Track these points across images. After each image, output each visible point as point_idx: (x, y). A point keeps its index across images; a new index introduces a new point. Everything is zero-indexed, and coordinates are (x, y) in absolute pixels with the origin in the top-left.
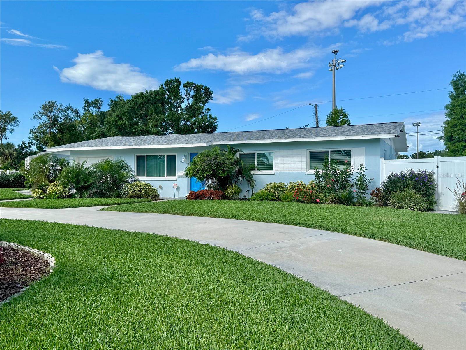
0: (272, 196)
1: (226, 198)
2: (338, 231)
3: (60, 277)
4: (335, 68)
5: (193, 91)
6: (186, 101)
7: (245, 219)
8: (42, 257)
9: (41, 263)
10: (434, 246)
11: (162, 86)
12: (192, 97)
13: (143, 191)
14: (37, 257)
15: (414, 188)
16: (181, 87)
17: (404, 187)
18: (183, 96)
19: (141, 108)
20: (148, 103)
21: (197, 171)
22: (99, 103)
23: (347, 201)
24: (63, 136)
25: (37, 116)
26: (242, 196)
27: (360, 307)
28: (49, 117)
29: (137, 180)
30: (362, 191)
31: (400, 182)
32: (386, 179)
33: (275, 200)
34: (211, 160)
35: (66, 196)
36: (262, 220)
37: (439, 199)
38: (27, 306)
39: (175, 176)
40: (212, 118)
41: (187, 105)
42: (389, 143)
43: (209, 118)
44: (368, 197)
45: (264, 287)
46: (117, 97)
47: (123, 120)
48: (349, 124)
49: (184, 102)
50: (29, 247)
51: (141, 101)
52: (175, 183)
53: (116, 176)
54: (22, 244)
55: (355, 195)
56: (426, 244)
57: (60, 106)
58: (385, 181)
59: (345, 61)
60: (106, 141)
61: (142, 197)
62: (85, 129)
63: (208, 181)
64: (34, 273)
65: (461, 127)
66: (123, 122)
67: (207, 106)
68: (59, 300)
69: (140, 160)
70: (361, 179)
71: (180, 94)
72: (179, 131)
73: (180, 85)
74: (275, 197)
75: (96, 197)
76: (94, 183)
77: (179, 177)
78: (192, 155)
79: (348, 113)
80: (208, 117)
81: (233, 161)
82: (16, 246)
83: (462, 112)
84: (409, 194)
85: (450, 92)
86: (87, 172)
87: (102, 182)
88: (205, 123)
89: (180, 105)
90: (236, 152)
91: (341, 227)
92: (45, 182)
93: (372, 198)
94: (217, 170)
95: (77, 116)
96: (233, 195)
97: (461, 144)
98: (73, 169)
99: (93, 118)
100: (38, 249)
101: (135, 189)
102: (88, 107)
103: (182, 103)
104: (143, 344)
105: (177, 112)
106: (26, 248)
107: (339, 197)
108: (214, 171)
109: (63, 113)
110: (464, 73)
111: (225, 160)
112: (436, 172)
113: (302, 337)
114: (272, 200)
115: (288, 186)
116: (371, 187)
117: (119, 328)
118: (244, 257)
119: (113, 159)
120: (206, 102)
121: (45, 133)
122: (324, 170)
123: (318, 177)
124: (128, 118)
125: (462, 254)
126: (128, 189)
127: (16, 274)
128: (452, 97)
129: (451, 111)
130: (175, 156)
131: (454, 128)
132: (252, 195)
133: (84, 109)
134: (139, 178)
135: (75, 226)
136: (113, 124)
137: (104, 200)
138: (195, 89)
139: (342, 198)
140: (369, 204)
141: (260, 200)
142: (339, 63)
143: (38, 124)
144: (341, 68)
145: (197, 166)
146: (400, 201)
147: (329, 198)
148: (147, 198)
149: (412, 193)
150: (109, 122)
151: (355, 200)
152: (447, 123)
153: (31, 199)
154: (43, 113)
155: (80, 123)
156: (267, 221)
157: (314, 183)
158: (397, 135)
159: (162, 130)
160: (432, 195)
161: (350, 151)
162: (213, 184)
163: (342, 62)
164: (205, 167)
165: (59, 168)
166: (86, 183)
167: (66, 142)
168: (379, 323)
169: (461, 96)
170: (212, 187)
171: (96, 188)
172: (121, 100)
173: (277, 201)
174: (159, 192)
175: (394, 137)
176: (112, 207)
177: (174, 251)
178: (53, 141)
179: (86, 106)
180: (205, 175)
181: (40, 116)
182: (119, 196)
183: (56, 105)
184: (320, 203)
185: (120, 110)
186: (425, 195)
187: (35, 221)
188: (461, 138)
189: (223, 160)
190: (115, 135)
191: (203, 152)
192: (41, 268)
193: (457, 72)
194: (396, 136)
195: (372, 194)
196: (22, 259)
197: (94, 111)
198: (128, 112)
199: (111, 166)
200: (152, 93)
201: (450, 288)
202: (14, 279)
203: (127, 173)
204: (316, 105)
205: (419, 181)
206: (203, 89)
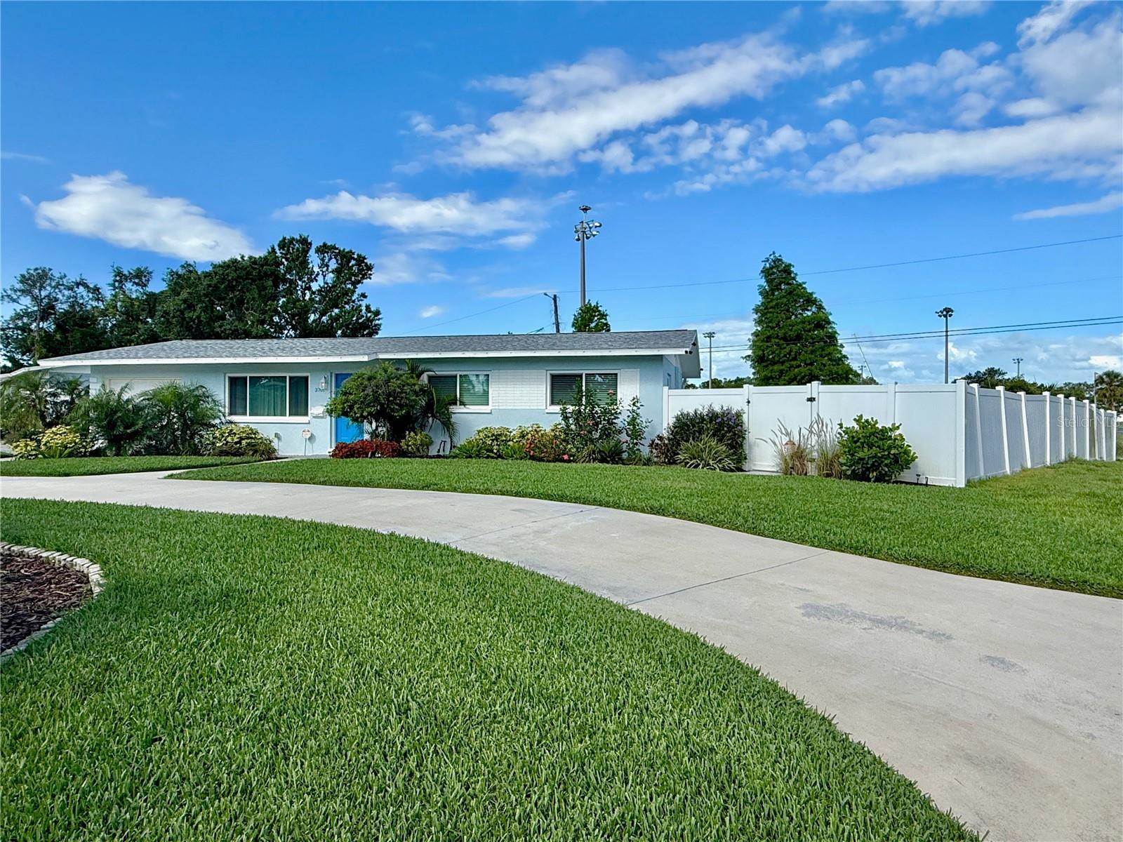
0: (488, 451)
1: (403, 454)
2: (607, 505)
3: (122, 599)
4: (584, 235)
5: (334, 261)
6: (320, 278)
7: (448, 490)
8: (69, 565)
9: (69, 576)
10: (753, 523)
11: (273, 249)
12: (332, 272)
13: (244, 442)
14: (57, 566)
15: (714, 435)
16: (312, 252)
17: (700, 434)
18: (316, 269)
19: (232, 288)
20: (247, 279)
21: (351, 407)
22: (145, 276)
23: (613, 456)
24: (67, 337)
25: (8, 296)
26: (433, 451)
27: (662, 618)
28: (35, 298)
29: (231, 422)
30: (635, 441)
31: (694, 426)
32: (672, 421)
33: (493, 458)
34: (377, 386)
35: (85, 452)
36: (479, 490)
37: (750, 453)
38: (67, 653)
39: (306, 414)
40: (370, 312)
41: (322, 285)
42: (675, 363)
43: (364, 311)
44: (645, 451)
45: (506, 598)
46: (183, 266)
47: (195, 310)
48: (609, 330)
49: (317, 281)
50: (38, 547)
51: (234, 275)
52: (307, 427)
53: (189, 414)
54: (18, 543)
55: (624, 447)
56: (742, 521)
57: (61, 278)
58: (671, 424)
59: (600, 226)
60: (165, 348)
61: (243, 454)
62: (114, 325)
63: (371, 423)
64: (60, 596)
65: (777, 341)
66: (196, 314)
67: (360, 289)
68: (129, 638)
69: (236, 385)
70: (633, 422)
71: (310, 266)
72: (306, 332)
73: (310, 248)
74: (493, 452)
75: (149, 454)
76: (144, 428)
77: (314, 417)
78: (339, 378)
79: (608, 312)
80: (364, 308)
81: (417, 388)
82: (6, 547)
83: (777, 317)
84: (708, 445)
85: (760, 286)
86: (130, 406)
87: (162, 425)
88: (358, 319)
89: (310, 286)
90: (423, 372)
91: (611, 499)
92: (35, 426)
93: (652, 452)
94: (388, 404)
95: (98, 300)
96: (418, 449)
97: (776, 367)
98: (101, 401)
99: (132, 305)
100: (58, 550)
101: (229, 439)
102: (120, 282)
103: (313, 281)
104: (316, 700)
105: (304, 298)
106: (32, 551)
107: (600, 452)
108: (382, 405)
109: (66, 293)
110: (780, 256)
111: (404, 386)
112: (746, 411)
113: (583, 669)
114: (488, 457)
115: (514, 432)
116: (649, 435)
117: (265, 678)
118: (461, 553)
119: (184, 383)
120: (359, 282)
121: (26, 328)
122: (576, 405)
123: (566, 418)
124: (206, 307)
125: (794, 533)
126: (214, 438)
127: (21, 600)
128: (764, 294)
129: (762, 315)
130: (306, 379)
131: (767, 342)
132: (451, 449)
133: (113, 285)
134: (235, 418)
135: (124, 507)
136: (174, 317)
137: (169, 460)
138: (339, 257)
139: (604, 452)
140: (648, 462)
141: (467, 457)
142: (590, 228)
143: (12, 313)
144: (594, 235)
145: (351, 397)
146: (694, 455)
147: (585, 453)
148: (253, 455)
149: (713, 444)
150: (166, 313)
151: (625, 456)
152: (756, 334)
153: (9, 459)
154: (23, 291)
155: (104, 313)
156: (487, 491)
157: (559, 427)
158: (688, 350)
159: (272, 330)
160: (741, 446)
161: (616, 374)
162: (380, 429)
163: (596, 227)
164: (365, 398)
165: (68, 398)
166: (127, 427)
167: (73, 349)
168: (693, 640)
169: (776, 293)
170: (377, 436)
171: (150, 438)
172: (190, 272)
173: (497, 458)
174: (275, 444)
175: (684, 353)
176: (188, 472)
177: (333, 546)
178: (45, 348)
179: (117, 281)
180: (365, 414)
181: (15, 297)
182: (196, 452)
183: (52, 275)
184: (569, 461)
185: (188, 291)
186: (731, 446)
187: (34, 500)
188: (777, 359)
189: (399, 387)
190: (180, 337)
191: (362, 371)
192: (72, 585)
193: (771, 255)
194: (686, 352)
195: (651, 445)
196: (26, 571)
197: (133, 290)
198: (206, 295)
199: (179, 397)
200: (253, 261)
201: (782, 585)
202: (18, 608)
203: (211, 409)
204: (555, 296)
205: (721, 425)
206: (354, 259)
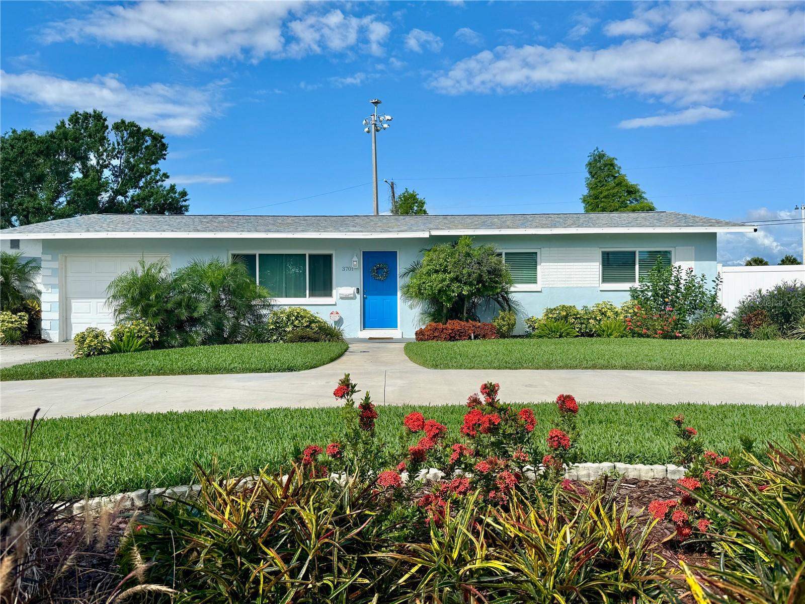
11: (63, 123)
13: (313, 326)
16: (109, 129)
35: (153, 342)
39: (330, 295)
52: (334, 309)
61: (319, 339)
73: (106, 125)
77: (340, 298)
78: (369, 256)
85: (586, 178)
89: (109, 164)
110: (602, 151)
120: (158, 162)
130: (329, 257)
139: (713, 328)
182: (262, 339)
193: (595, 151)
204: (393, 184)
